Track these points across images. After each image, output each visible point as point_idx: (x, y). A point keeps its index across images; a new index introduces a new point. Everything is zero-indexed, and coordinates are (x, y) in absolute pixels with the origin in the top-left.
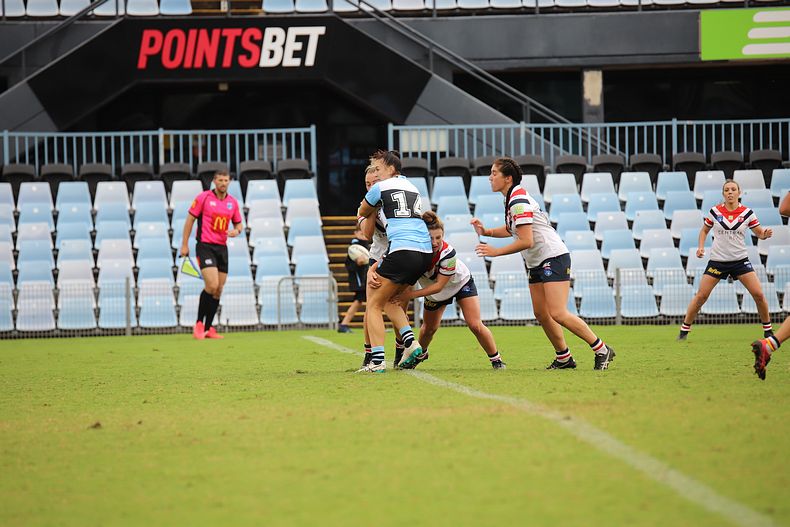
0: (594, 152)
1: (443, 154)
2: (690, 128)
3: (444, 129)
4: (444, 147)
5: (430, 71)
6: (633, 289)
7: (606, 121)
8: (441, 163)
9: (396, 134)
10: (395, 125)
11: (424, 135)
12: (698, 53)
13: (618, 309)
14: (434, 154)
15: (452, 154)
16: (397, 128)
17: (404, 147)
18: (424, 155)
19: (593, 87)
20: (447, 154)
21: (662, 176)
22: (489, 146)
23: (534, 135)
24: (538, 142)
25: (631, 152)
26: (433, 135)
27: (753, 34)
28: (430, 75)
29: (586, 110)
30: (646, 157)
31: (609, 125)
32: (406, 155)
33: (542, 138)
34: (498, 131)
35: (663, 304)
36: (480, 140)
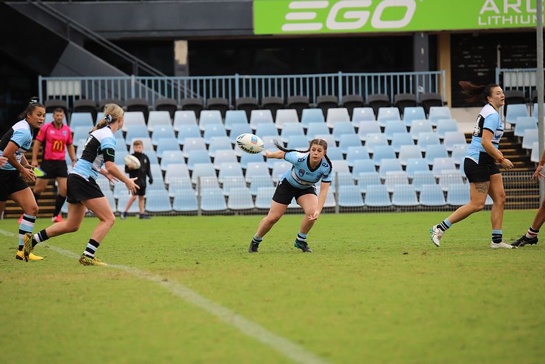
0: (182, 96)
1: (77, 97)
2: (247, 80)
3: (78, 80)
4: (78, 92)
5: (68, 40)
6: (210, 191)
7: (191, 75)
8: (76, 103)
9: (44, 83)
10: (43, 76)
11: (64, 83)
12: (252, 29)
13: (199, 205)
14: (71, 97)
15: (84, 97)
16: (44, 79)
17: (50, 92)
18: (64, 97)
19: (181, 52)
20: (80, 97)
21: (229, 113)
22: (110, 92)
23: (140, 84)
24: (143, 90)
25: (208, 97)
26: (70, 83)
27: (289, 16)
28: (68, 42)
29: (176, 68)
30: (217, 100)
31: (192, 78)
32: (51, 97)
33: (146, 86)
34: (116, 81)
35: (230, 201)
36: (103, 88)
